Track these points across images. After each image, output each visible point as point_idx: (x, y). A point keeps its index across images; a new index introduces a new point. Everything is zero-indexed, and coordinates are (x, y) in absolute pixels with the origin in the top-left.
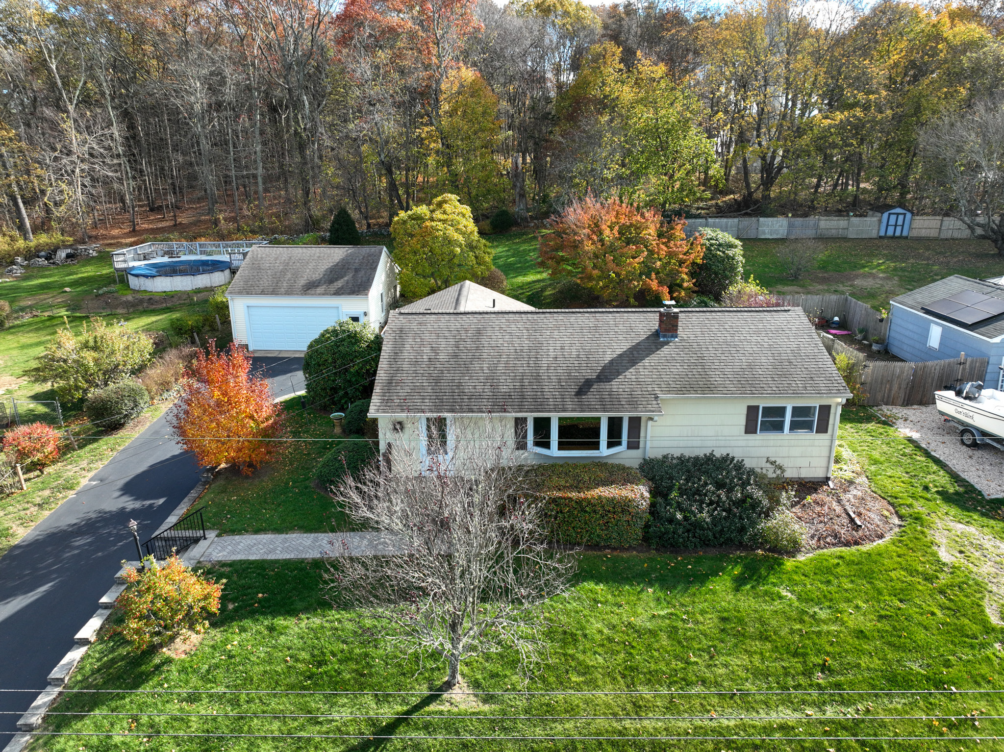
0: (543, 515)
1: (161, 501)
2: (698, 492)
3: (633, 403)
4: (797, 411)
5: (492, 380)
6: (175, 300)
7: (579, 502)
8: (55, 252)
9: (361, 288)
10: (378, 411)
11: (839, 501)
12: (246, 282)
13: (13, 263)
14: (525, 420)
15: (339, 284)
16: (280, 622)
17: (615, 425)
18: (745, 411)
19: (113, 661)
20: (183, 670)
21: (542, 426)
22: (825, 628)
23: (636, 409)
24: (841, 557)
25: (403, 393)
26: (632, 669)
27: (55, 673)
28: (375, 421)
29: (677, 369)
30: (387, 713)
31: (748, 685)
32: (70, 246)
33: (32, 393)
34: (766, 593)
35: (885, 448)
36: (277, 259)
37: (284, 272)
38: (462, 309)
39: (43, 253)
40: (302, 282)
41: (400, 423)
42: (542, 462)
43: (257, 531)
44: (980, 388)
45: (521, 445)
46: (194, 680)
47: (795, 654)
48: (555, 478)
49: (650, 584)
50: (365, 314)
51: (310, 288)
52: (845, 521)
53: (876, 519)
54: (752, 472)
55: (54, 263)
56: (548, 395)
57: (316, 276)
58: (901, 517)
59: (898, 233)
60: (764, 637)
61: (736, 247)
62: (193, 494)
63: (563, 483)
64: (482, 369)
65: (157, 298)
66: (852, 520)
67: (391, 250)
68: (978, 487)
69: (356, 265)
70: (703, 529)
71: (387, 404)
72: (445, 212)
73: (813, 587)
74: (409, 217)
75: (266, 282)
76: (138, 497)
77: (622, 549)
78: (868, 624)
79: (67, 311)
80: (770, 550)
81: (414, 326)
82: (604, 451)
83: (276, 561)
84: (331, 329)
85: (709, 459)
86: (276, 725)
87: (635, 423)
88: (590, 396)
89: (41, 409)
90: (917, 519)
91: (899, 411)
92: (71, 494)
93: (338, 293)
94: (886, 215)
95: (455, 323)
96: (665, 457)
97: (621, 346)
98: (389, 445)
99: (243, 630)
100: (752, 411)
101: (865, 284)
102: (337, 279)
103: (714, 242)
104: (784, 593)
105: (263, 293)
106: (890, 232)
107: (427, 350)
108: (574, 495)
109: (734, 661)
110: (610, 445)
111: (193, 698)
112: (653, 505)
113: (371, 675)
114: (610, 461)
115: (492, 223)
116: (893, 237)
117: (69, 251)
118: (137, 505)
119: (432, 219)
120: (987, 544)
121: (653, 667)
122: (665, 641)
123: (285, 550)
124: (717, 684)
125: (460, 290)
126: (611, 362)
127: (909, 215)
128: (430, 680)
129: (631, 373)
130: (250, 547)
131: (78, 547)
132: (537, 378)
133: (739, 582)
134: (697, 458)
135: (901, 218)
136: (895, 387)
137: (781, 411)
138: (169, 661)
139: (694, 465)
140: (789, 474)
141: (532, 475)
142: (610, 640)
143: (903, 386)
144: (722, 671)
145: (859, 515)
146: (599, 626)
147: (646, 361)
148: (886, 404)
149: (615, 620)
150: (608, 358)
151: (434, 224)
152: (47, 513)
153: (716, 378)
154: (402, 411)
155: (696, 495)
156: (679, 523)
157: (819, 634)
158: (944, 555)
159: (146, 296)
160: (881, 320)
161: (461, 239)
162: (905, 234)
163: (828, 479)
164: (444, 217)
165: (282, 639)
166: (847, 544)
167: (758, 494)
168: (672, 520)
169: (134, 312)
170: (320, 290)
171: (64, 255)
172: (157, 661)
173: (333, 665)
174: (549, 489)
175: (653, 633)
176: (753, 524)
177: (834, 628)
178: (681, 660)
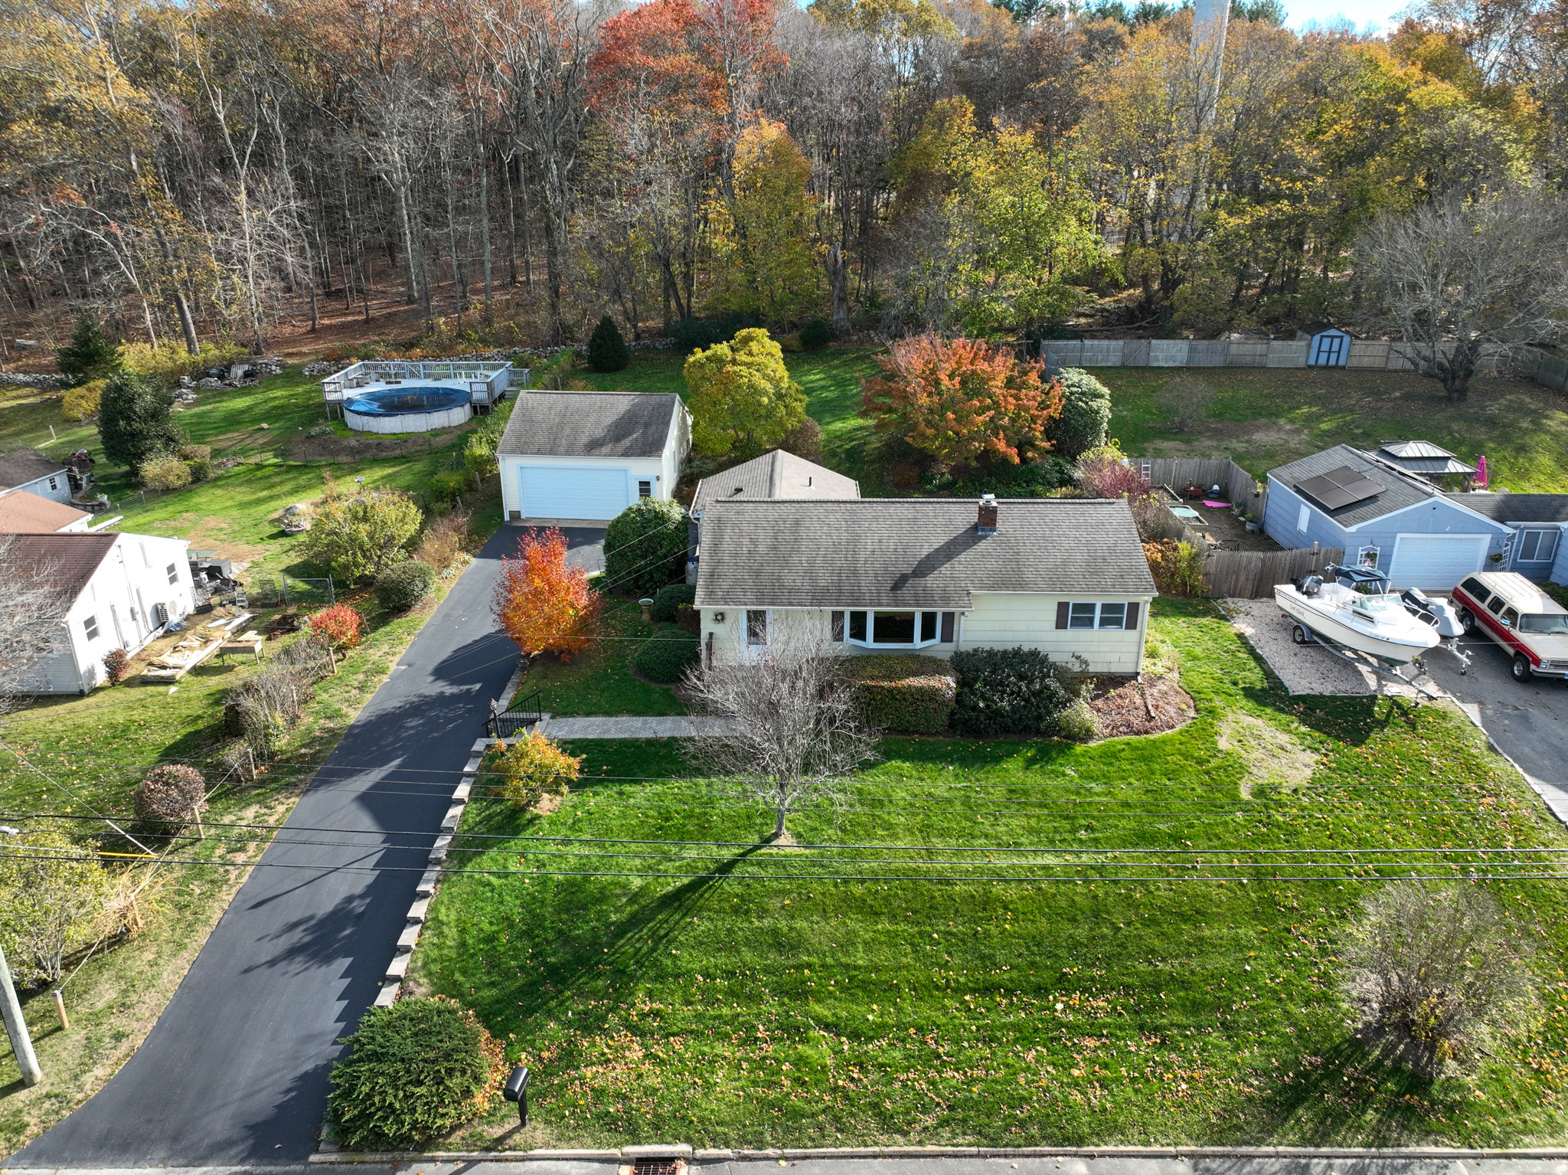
0: (855, 699)
1: (478, 686)
2: (1001, 683)
3: (946, 599)
4: (1106, 608)
5: (810, 573)
6: (409, 445)
7: (890, 690)
8: (228, 368)
9: (652, 447)
10: (702, 603)
11: (1143, 695)
12: (518, 438)
13: (179, 384)
14: (842, 613)
15: (626, 442)
16: (627, 788)
17: (929, 620)
18: (1055, 607)
19: (490, 817)
20: (552, 823)
21: (859, 619)
22: (1097, 799)
23: (947, 605)
24: (1128, 744)
25: (725, 585)
26: (928, 826)
27: (445, 823)
28: (698, 613)
29: (992, 564)
30: (727, 854)
31: (1023, 840)
32: (247, 362)
33: (283, 566)
34: (1052, 771)
35: (1210, 644)
36: (550, 408)
37: (561, 426)
38: (777, 497)
39: (214, 371)
40: (584, 439)
41: (722, 614)
42: (854, 654)
43: (588, 714)
44: (1319, 583)
45: (838, 636)
46: (564, 831)
47: (1067, 818)
48: (869, 668)
49: (952, 763)
50: (658, 478)
51: (593, 447)
52: (1142, 713)
53: (1172, 711)
54: (1054, 665)
55: (230, 385)
56: (864, 589)
57: (599, 433)
58: (1197, 711)
59: (1332, 362)
60: (1042, 805)
61: (1102, 396)
62: (514, 679)
63: (876, 673)
64: (800, 562)
65: (387, 442)
66: (1148, 712)
67: (685, 399)
68: (1287, 684)
69: (646, 419)
70: (1002, 716)
71: (711, 597)
72: (751, 354)
73: (1094, 767)
74: (707, 358)
75: (541, 439)
76: (453, 683)
77: (930, 734)
78: (1133, 797)
79: (276, 456)
80: (1065, 737)
81: (732, 515)
82: (918, 643)
83: (613, 740)
84: (635, 507)
85: (1017, 653)
86: (638, 861)
87: (949, 618)
88: (904, 591)
89: (301, 586)
90: (1211, 712)
91: (1243, 604)
92: (385, 679)
93: (627, 454)
94: (1317, 338)
95: (773, 513)
96: (976, 650)
97: (939, 540)
98: (711, 634)
99: (596, 794)
100: (1062, 607)
101: (1266, 439)
102: (624, 436)
103: (1074, 389)
104: (1068, 772)
105: (539, 452)
106: (1322, 361)
107: (746, 541)
108: (885, 684)
109: (1014, 822)
110: (924, 638)
111: (566, 842)
112: (958, 695)
113: (711, 828)
114: (922, 654)
115: (802, 337)
116: (1327, 367)
117: (246, 367)
118: (455, 690)
119: (734, 362)
120: (1267, 735)
121: (946, 825)
122: (958, 807)
123: (620, 730)
124: (997, 837)
125: (773, 463)
126: (928, 557)
127: (1347, 339)
128: (760, 833)
129: (946, 569)
130: (585, 728)
131: (412, 728)
132: (855, 572)
133: (1030, 763)
134: (1005, 652)
135: (1336, 342)
136: (1242, 578)
137: (1090, 608)
138: (538, 817)
139: (1003, 658)
140: (1092, 669)
141: (847, 664)
142: (911, 805)
143: (1251, 577)
144: (1003, 829)
145: (1157, 707)
146: (904, 794)
147: (962, 557)
148: (1233, 596)
149: (917, 791)
150: (925, 552)
151: (737, 368)
152: (368, 697)
153: (1029, 575)
154: (726, 603)
155: (998, 686)
156: (981, 710)
157: (1090, 804)
158: (1223, 744)
159: (371, 440)
160: (1257, 495)
161: (769, 388)
162: (1341, 363)
163: (1138, 674)
164: (749, 359)
165: (632, 801)
166: (1138, 733)
167: (1054, 685)
168: (975, 708)
169: (361, 461)
170: (605, 450)
171: (240, 373)
172: (528, 816)
173: (678, 820)
174: (864, 678)
175: (949, 801)
176: (1049, 713)
177: (1104, 799)
178: (970, 820)
